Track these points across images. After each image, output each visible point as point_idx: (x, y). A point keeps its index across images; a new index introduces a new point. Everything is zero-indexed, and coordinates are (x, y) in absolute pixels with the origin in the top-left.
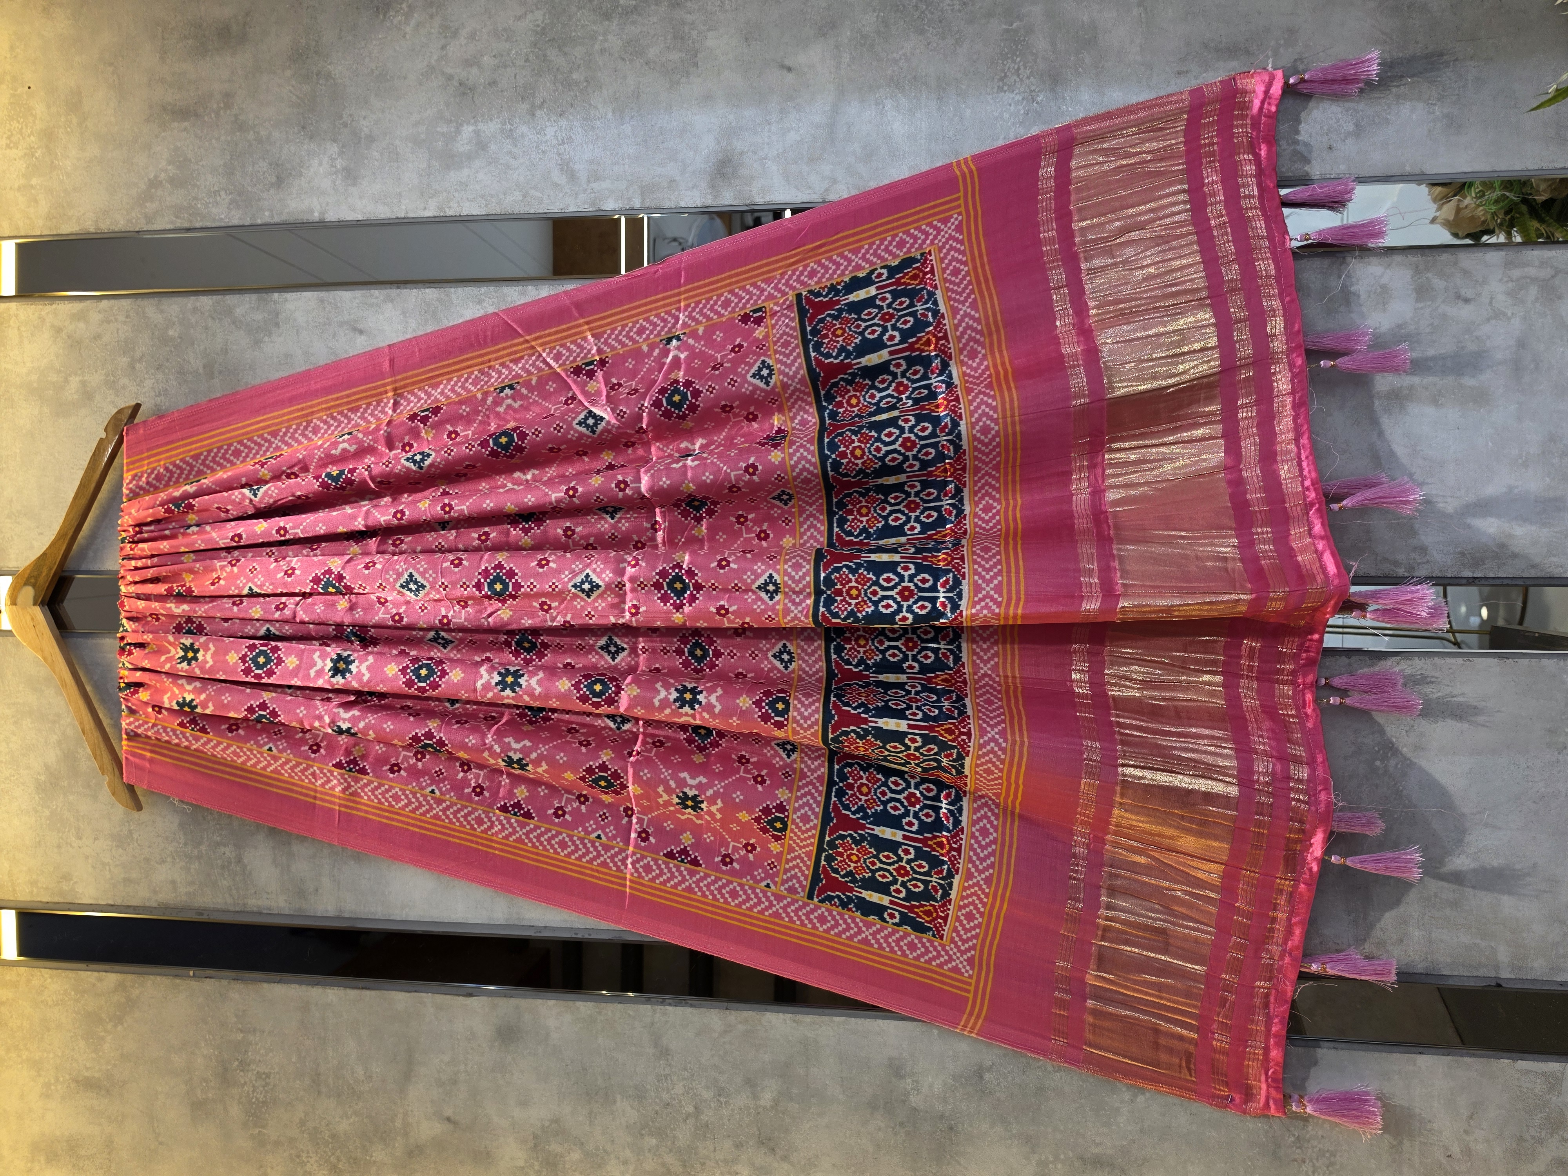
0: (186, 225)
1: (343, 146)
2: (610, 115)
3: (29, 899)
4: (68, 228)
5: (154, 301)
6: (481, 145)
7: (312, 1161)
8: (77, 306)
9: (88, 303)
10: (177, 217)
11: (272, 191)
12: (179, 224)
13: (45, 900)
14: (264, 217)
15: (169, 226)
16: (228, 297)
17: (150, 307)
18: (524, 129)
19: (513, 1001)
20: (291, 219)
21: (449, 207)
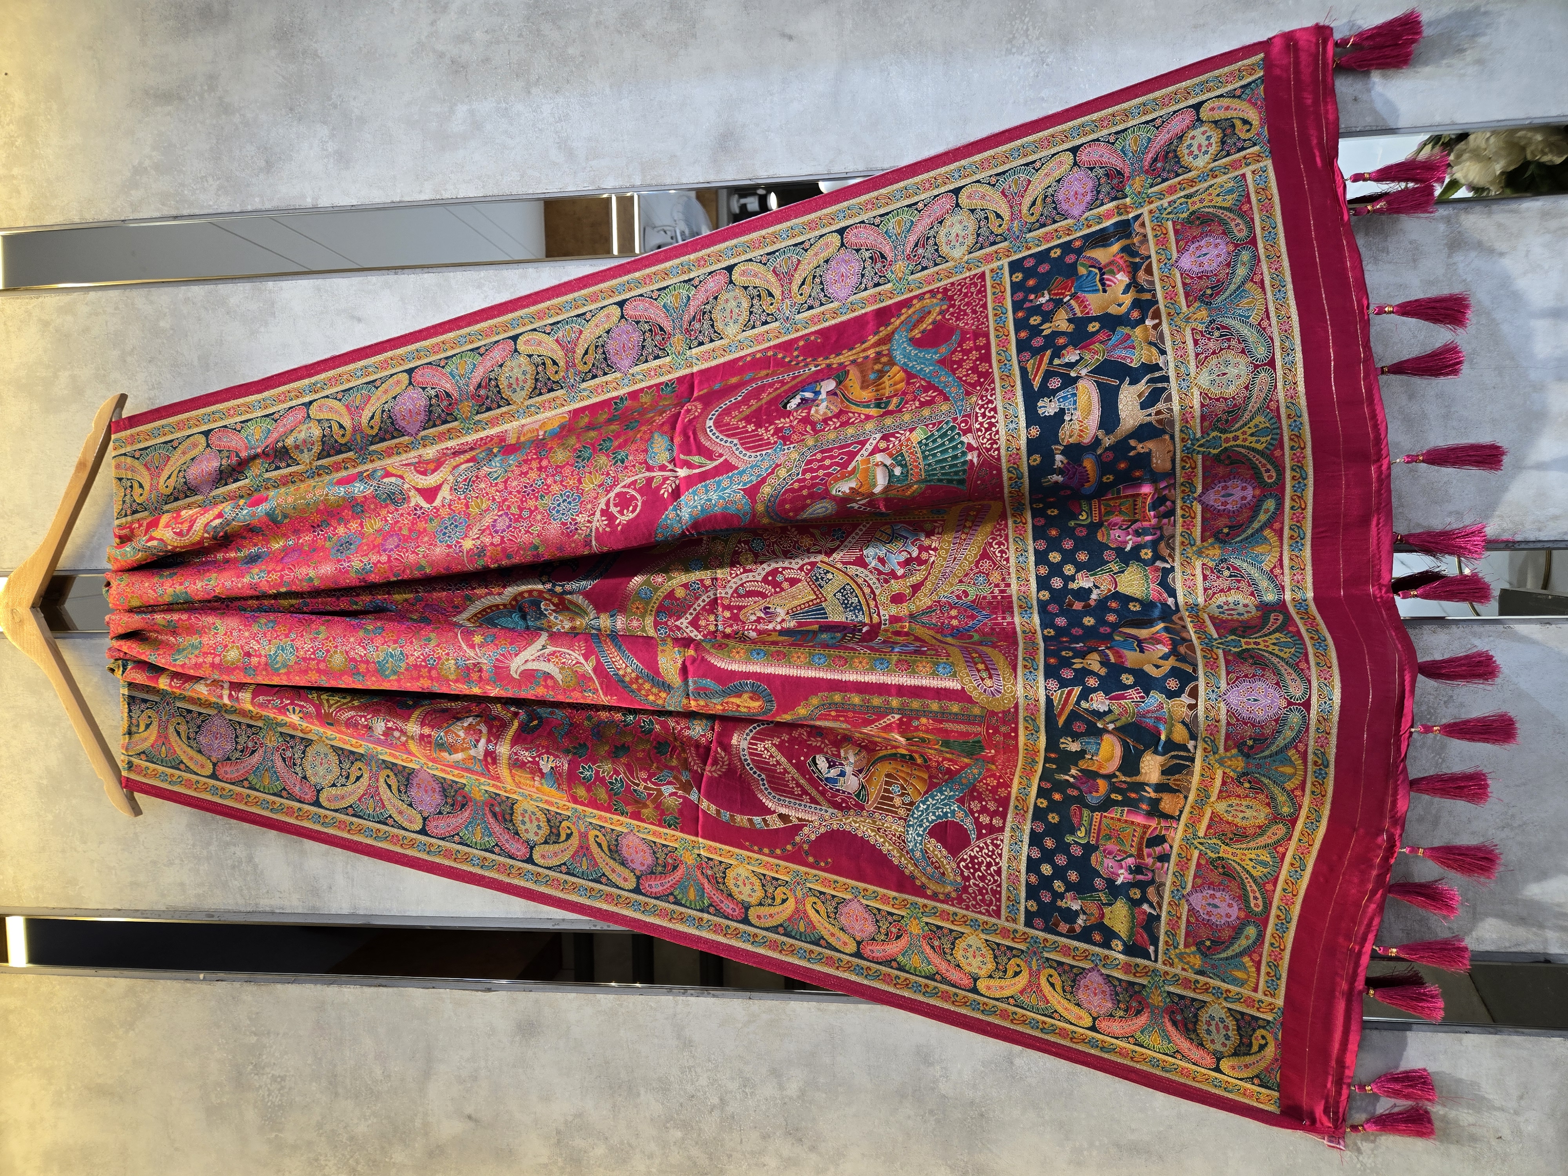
0: (174, 213)
1: (334, 129)
2: (607, 91)
3: (35, 905)
4: (53, 219)
5: (144, 291)
6: (477, 125)
7: (330, 1164)
8: (65, 299)
9: (75, 295)
10: (163, 204)
11: (262, 176)
12: (166, 211)
13: (52, 906)
14: (254, 204)
15: (157, 214)
16: (220, 286)
17: (139, 298)
18: (519, 107)
19: (532, 995)
20: (283, 205)
21: (446, 190)
